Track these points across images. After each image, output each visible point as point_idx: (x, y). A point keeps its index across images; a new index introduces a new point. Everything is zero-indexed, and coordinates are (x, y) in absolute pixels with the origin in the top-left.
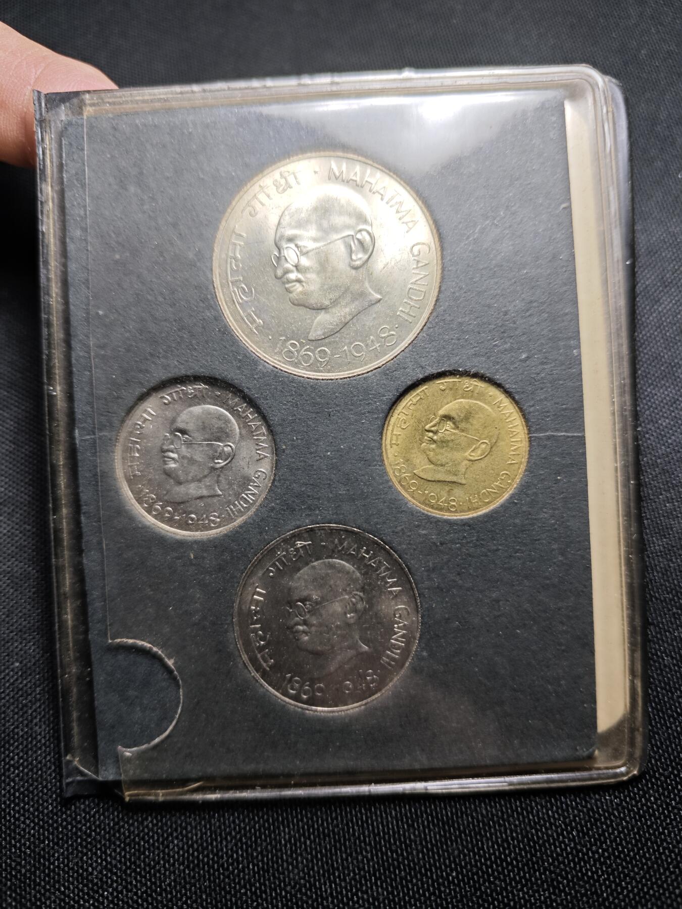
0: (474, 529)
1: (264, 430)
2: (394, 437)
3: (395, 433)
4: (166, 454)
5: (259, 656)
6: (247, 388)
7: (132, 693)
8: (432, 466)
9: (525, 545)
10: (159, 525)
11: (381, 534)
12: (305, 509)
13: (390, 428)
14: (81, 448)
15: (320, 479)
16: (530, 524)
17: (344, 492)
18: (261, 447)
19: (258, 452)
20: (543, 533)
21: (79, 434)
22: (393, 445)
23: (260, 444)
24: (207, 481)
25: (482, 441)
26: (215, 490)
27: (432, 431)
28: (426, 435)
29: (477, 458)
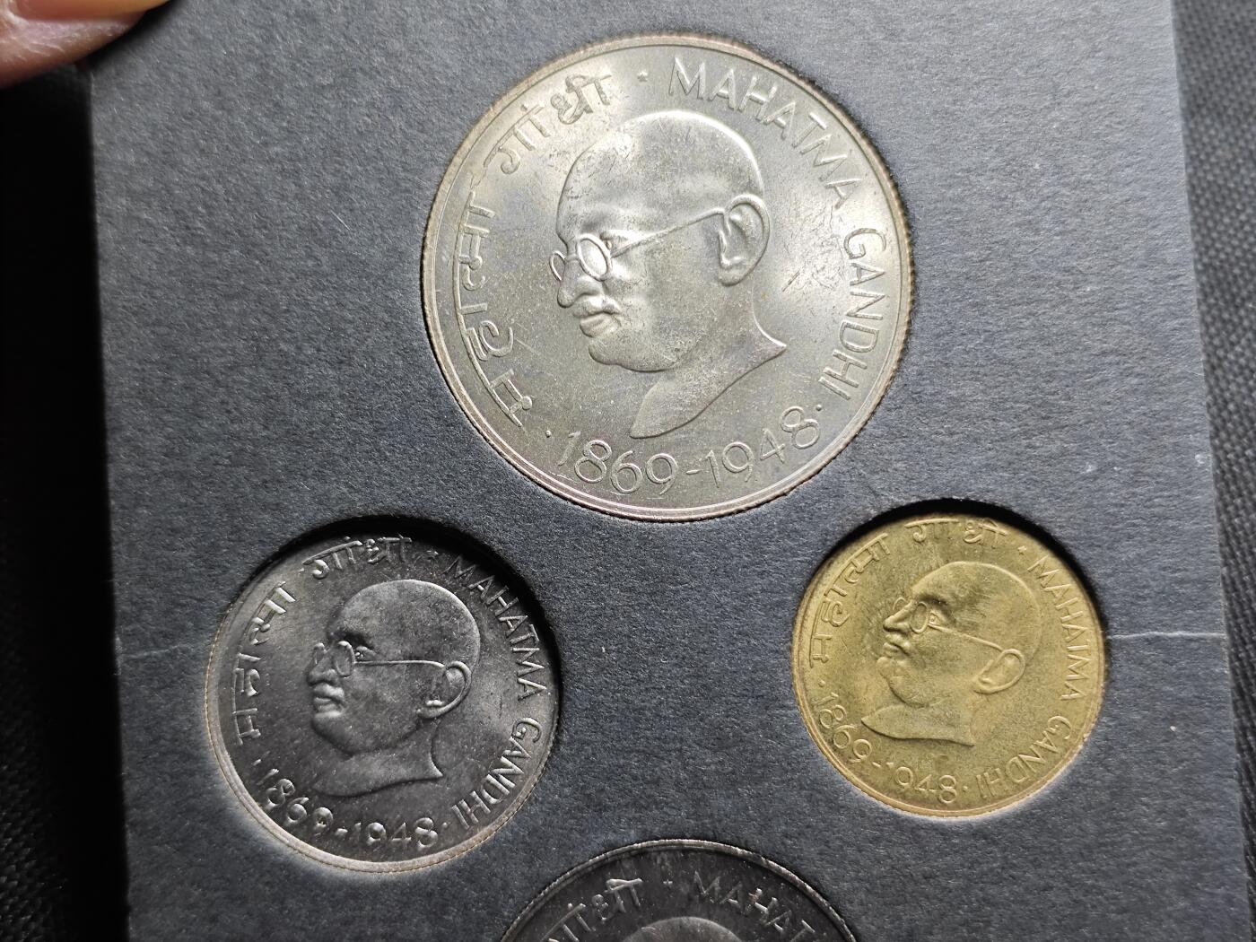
0: (995, 843)
1: (532, 632)
2: (818, 644)
3: (818, 635)
4: (318, 689)
6: (500, 542)
8: (901, 707)
9: (1106, 876)
10: (303, 847)
11: (794, 859)
12: (626, 806)
13: (809, 624)
14: (127, 678)
15: (659, 739)
16: (1115, 831)
17: (713, 767)
18: (527, 670)
19: (521, 680)
20: (1143, 849)
21: (123, 646)
22: (815, 662)
23: (526, 663)
24: (410, 747)
25: (1006, 651)
26: (426, 767)
27: (898, 631)
28: (887, 640)
29: (997, 688)
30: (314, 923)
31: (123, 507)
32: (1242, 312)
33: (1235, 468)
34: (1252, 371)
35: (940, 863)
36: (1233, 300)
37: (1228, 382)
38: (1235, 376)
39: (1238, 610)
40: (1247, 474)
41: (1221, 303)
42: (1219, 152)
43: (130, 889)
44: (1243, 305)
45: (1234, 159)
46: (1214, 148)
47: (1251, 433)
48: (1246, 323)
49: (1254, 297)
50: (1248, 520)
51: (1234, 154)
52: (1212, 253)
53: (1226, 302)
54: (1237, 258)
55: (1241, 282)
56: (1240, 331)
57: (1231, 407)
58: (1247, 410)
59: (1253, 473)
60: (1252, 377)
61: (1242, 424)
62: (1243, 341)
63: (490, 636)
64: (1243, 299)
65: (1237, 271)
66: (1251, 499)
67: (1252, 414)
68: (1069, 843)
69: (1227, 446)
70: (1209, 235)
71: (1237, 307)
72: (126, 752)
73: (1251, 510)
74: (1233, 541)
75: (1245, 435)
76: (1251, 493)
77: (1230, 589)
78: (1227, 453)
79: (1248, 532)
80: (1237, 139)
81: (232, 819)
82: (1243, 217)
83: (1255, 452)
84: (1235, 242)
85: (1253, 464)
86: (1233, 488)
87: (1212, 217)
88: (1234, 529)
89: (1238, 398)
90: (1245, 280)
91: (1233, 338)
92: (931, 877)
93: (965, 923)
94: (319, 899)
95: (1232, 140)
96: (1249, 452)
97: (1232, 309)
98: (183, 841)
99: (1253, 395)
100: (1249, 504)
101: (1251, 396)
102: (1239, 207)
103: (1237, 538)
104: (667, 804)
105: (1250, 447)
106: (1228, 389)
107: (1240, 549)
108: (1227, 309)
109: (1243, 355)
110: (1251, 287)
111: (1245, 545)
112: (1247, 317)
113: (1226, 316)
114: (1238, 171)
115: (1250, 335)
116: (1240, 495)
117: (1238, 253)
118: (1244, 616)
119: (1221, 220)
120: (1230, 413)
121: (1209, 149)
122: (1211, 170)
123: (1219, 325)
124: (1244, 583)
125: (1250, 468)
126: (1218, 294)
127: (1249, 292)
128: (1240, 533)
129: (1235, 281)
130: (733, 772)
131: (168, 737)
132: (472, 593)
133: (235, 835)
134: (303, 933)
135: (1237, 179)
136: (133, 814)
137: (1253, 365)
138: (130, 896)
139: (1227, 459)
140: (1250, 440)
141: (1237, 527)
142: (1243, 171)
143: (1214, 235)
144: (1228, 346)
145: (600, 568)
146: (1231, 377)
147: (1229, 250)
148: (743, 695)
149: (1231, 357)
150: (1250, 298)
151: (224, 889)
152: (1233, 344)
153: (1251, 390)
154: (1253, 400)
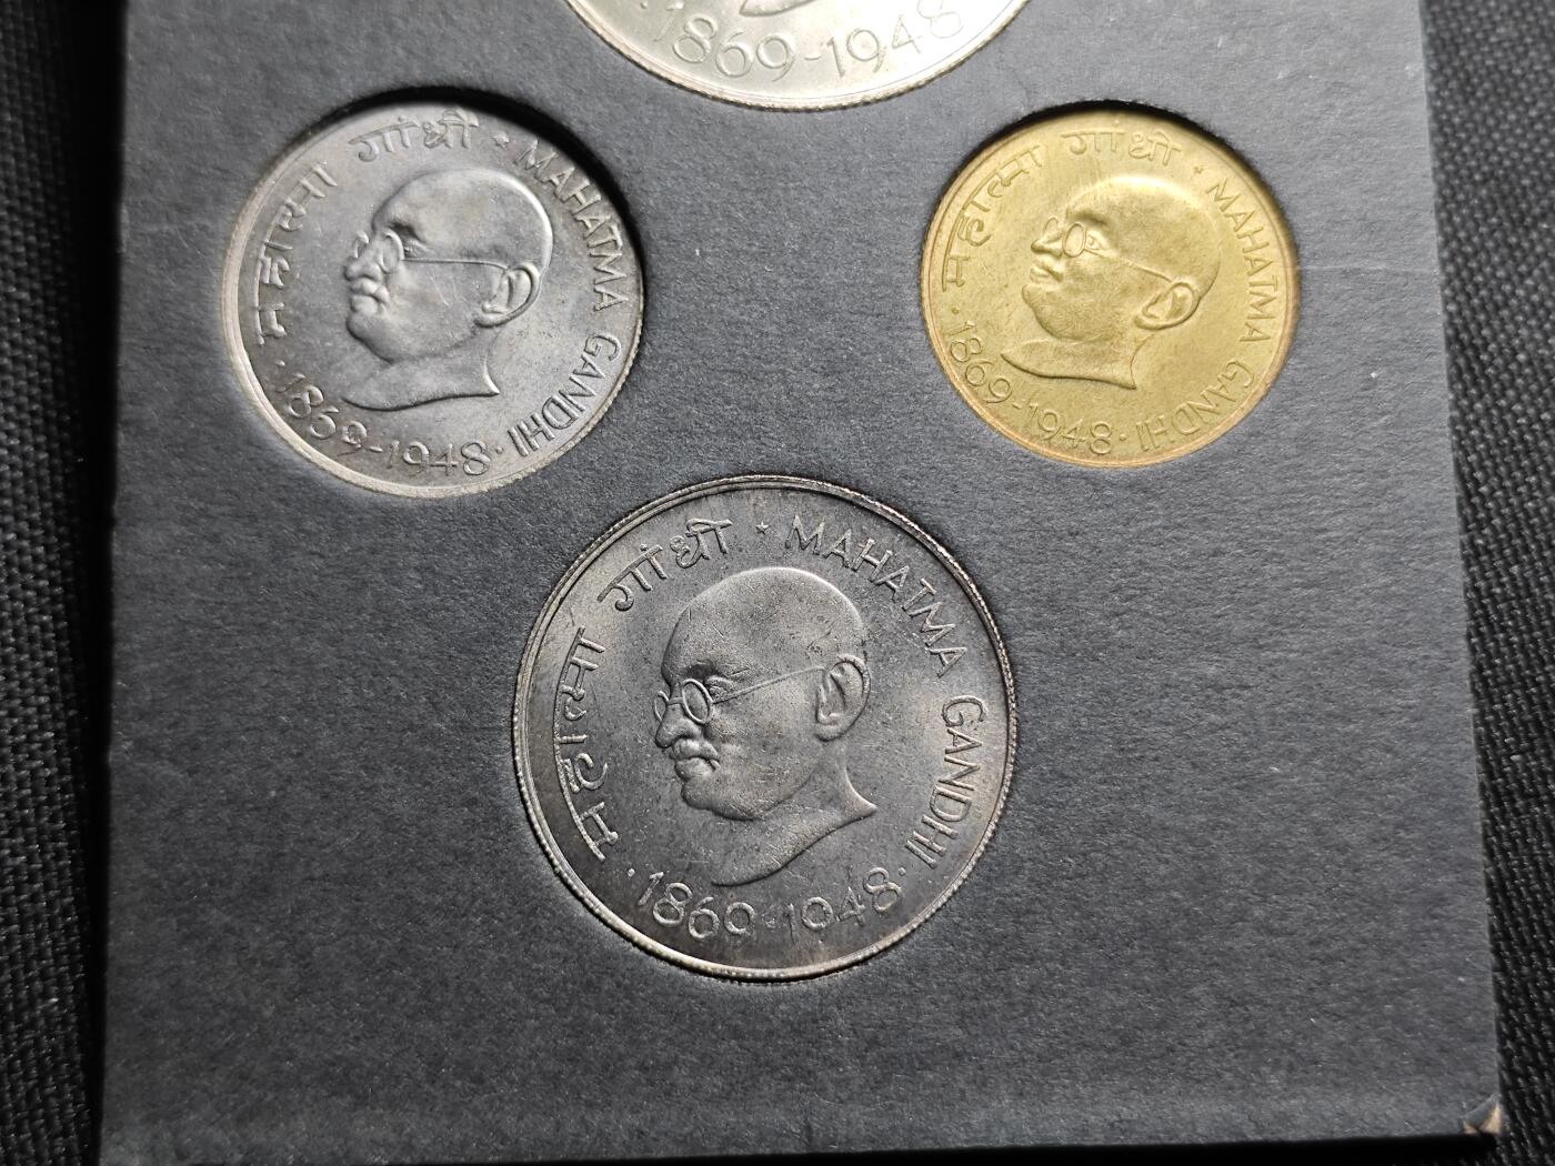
0: (1157, 497)
1: (618, 234)
2: (952, 265)
3: (953, 252)
4: (357, 285)
5: (578, 820)
6: (581, 122)
7: (216, 917)
8: (1049, 339)
9: (1291, 542)
10: (328, 464)
11: (914, 503)
12: (717, 433)
13: (943, 239)
14: (133, 256)
15: (759, 358)
16: (1302, 491)
17: (822, 393)
18: (606, 278)
19: (599, 288)
20: (1336, 514)
21: (131, 219)
22: (949, 285)
23: (605, 269)
24: (460, 358)
25: (1177, 281)
26: (480, 381)
27: (1049, 252)
28: (1035, 262)
29: (1163, 322)
30: (336, 550)
31: (143, 63)
32: (1534, 235)
33: (1528, 437)
34: (1549, 312)
35: (1090, 517)
36: (1522, 219)
37: (1517, 325)
38: (1527, 318)
39: (1533, 620)
40: (1544, 444)
41: (1507, 224)
42: (1501, 30)
43: (118, 499)
44: (1534, 226)
45: (1521, 38)
46: (1494, 24)
47: (1547, 391)
48: (1539, 249)
49: (1551, 215)
50: (1546, 504)
51: (1520, 31)
52: (1494, 158)
53: (1512, 221)
54: (1527, 165)
55: (1532, 197)
56: (1531, 259)
57: (1522, 357)
58: (1542, 360)
59: (1551, 442)
60: (1548, 319)
61: (1536, 380)
62: (1536, 272)
63: (564, 235)
64: (1534, 218)
65: (1526, 182)
66: (1549, 477)
67: (1549, 366)
68: (1244, 502)
69: (1517, 408)
70: (1489, 136)
71: (1527, 229)
72: (126, 338)
73: (1549, 491)
74: (1527, 532)
75: (1540, 393)
76: (1549, 469)
77: (1522, 593)
78: (1516, 416)
79: (1546, 519)
80: (1524, 12)
81: (244, 425)
82: (1533, 113)
83: (1552, 414)
84: (1524, 145)
85: (1551, 432)
86: (1525, 462)
87: (1492, 113)
88: (1528, 517)
89: (1530, 346)
90: (1537, 194)
91: (1523, 268)
92: (1077, 533)
93: (1118, 589)
94: (342, 521)
95: (1517, 14)
96: (1546, 416)
97: (1520, 231)
98: (185, 445)
99: (1550, 341)
100: (1547, 483)
101: (1547, 344)
102: (1527, 99)
103: (1531, 527)
104: (765, 433)
105: (1547, 410)
106: (1517, 335)
107: (1536, 541)
108: (1514, 231)
109: (1535, 289)
110: (1545, 202)
111: (1541, 536)
112: (1541, 240)
113: (1513, 240)
114: (1526, 53)
115: (1545, 264)
116: (1535, 472)
117: (1528, 159)
118: (1542, 628)
119: (1505, 117)
120: (1520, 365)
121: (1488, 26)
122: (1491, 52)
123: (1504, 251)
124: (1540, 585)
125: (1547, 437)
126: (1501, 211)
127: (1542, 208)
128: (1536, 520)
129: (1525, 195)
130: (845, 401)
131: (176, 325)
132: (545, 187)
133: (249, 443)
134: (322, 561)
135: (1525, 63)
136: (127, 411)
137: (1549, 304)
138: (116, 508)
139: (1518, 426)
140: (1546, 399)
141: (1532, 513)
142: (1532, 54)
143: (1496, 136)
144: (1515, 278)
145: (697, 159)
146: (1520, 318)
147: (1516, 155)
148: (862, 313)
149: (1521, 292)
150: (1543, 216)
151: (230, 504)
152: (1522, 277)
153: (1547, 337)
154: (1550, 347)
